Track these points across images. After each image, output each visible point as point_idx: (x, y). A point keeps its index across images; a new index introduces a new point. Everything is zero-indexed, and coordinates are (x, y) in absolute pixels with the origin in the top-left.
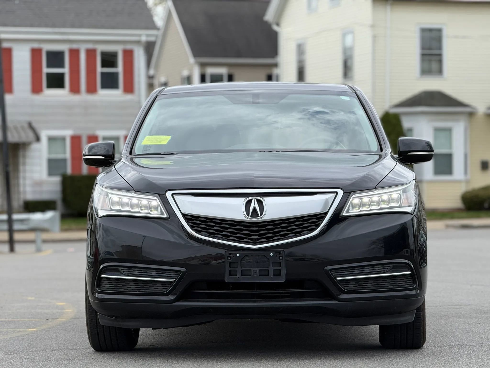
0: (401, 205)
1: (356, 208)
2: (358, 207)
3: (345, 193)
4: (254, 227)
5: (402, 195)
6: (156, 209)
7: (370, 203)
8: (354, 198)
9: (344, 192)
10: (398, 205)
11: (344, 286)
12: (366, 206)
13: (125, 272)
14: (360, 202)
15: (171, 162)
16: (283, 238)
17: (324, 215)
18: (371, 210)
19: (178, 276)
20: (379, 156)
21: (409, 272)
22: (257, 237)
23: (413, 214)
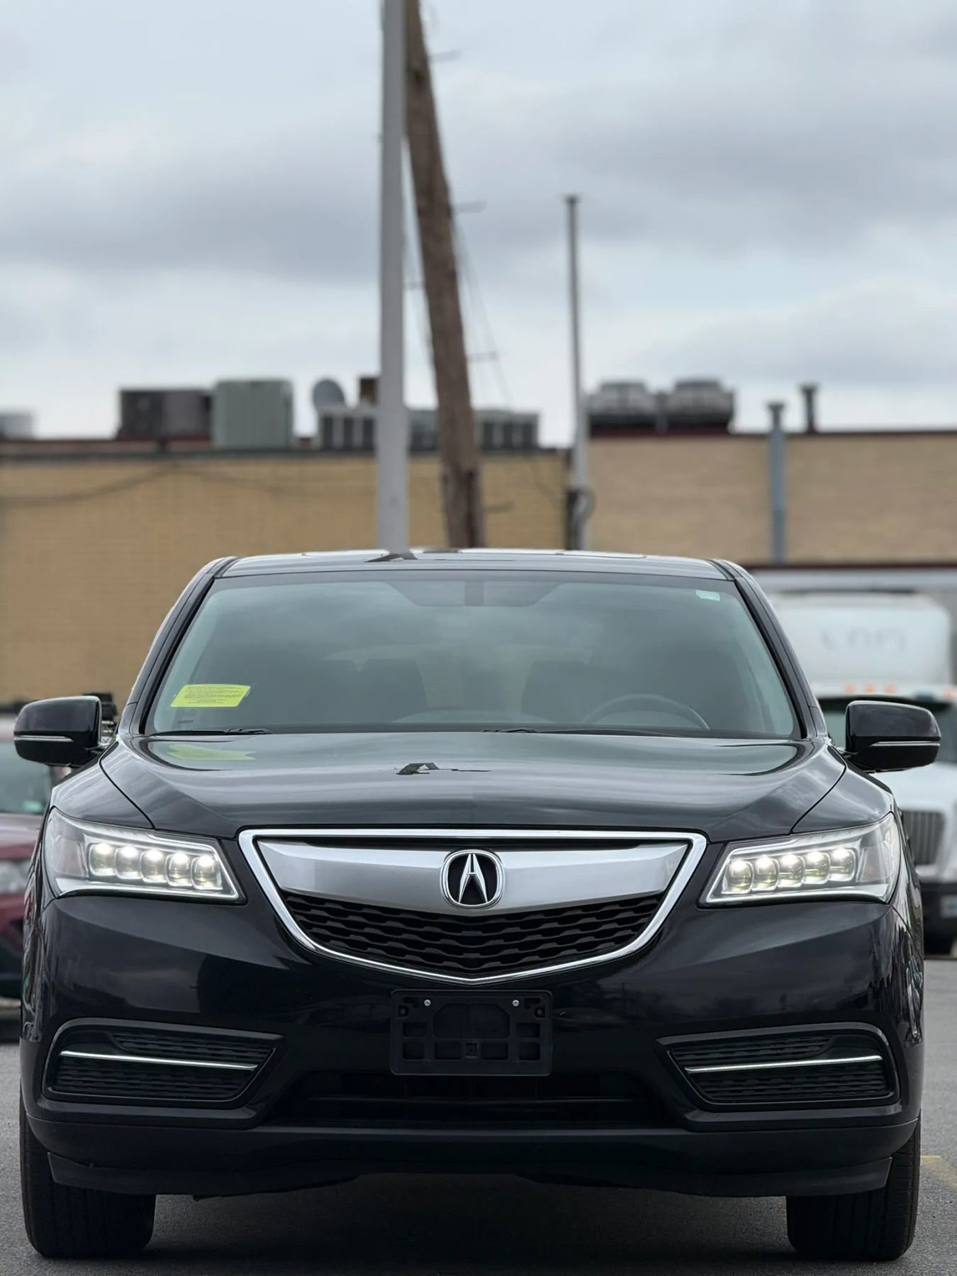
0: (859, 879)
1: (740, 883)
2: (746, 882)
3: (712, 843)
4: (468, 929)
5: (861, 854)
6: (211, 876)
7: (777, 873)
8: (734, 857)
9: (710, 841)
10: (848, 879)
11: (707, 1090)
12: (765, 879)
13: (125, 1044)
14: (750, 868)
15: (247, 755)
16: (545, 961)
17: (654, 901)
18: (777, 890)
19: (265, 1056)
20: (796, 749)
21: (878, 1057)
22: (477, 956)
23: (888, 904)
